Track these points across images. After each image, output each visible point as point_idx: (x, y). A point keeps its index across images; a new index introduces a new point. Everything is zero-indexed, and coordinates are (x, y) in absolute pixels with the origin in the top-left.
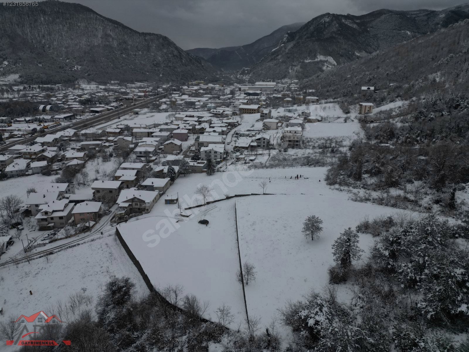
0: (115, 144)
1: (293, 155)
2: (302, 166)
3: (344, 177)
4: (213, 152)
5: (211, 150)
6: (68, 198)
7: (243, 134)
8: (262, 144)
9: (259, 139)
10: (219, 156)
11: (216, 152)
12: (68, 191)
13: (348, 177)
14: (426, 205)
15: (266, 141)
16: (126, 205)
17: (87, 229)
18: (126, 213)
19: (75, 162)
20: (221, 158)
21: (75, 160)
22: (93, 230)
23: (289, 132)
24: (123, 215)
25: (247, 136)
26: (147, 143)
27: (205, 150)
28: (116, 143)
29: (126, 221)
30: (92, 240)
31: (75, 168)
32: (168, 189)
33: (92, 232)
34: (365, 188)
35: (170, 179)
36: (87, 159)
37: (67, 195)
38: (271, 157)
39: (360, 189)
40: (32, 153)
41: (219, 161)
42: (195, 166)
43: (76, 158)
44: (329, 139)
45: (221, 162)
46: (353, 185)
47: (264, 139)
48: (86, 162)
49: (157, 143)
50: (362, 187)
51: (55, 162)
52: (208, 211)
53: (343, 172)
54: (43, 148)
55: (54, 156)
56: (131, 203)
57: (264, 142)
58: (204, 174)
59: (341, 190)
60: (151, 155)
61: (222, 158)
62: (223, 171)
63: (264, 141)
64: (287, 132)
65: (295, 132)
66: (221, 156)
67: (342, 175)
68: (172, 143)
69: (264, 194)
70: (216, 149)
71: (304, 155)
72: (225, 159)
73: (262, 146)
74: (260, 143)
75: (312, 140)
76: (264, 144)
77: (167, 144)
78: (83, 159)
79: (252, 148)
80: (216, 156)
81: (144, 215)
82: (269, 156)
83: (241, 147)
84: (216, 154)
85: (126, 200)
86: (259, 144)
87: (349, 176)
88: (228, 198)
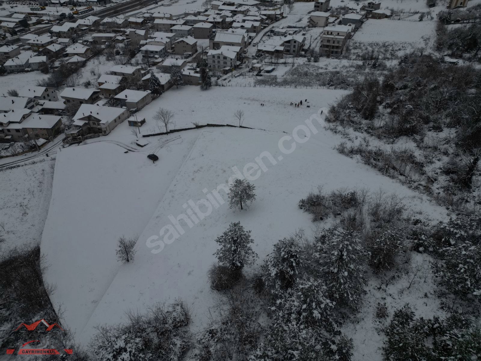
0: (127, 39)
1: (322, 68)
2: (320, 85)
3: (350, 112)
4: (222, 58)
5: (219, 54)
6: (42, 105)
7: (279, 32)
8: (292, 49)
9: (289, 42)
10: (229, 64)
11: (225, 58)
12: (46, 96)
13: (356, 112)
14: (430, 174)
15: (296, 44)
16: (81, 123)
17: (34, 148)
18: (79, 134)
19: (75, 59)
20: (231, 66)
21: (76, 56)
22: (42, 150)
23: (330, 33)
24: (76, 135)
25: (282, 35)
26: (157, 40)
27: (213, 54)
28: (128, 37)
29: (79, 143)
30: (34, 163)
31: (70, 67)
32: (147, 104)
33: (40, 152)
34: (369, 133)
35: (150, 92)
36: (91, 56)
37: (41, 102)
38: (294, 68)
39: (362, 133)
40: (40, 45)
41: (226, 70)
42: (191, 76)
43: (77, 54)
44: (384, 46)
45: (230, 71)
46: (355, 126)
47: (295, 42)
48: (88, 59)
49: (168, 40)
50: (366, 130)
51: (61, 57)
52: (168, 141)
53: (352, 104)
54: (52, 39)
55: (59, 50)
56: (87, 122)
57: (294, 46)
58: (198, 87)
59: (336, 132)
60: (157, 56)
61: (233, 66)
62: (223, 86)
63: (295, 44)
64: (328, 32)
65: (338, 34)
66: (231, 63)
67: (349, 108)
68: (182, 41)
69: (241, 127)
70: (226, 54)
71: (336, 68)
72: (236, 67)
73: (291, 51)
74: (289, 46)
75: (362, 45)
76: (294, 49)
77: (178, 42)
78: (84, 56)
79: (277, 54)
80: (225, 63)
81: (102, 138)
82: (293, 66)
83: (265, 51)
84: (225, 60)
85: (82, 116)
86: (289, 49)
87: (358, 111)
88: (198, 127)
